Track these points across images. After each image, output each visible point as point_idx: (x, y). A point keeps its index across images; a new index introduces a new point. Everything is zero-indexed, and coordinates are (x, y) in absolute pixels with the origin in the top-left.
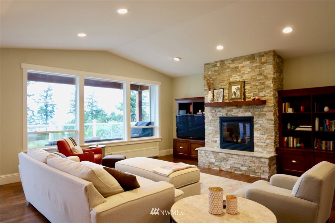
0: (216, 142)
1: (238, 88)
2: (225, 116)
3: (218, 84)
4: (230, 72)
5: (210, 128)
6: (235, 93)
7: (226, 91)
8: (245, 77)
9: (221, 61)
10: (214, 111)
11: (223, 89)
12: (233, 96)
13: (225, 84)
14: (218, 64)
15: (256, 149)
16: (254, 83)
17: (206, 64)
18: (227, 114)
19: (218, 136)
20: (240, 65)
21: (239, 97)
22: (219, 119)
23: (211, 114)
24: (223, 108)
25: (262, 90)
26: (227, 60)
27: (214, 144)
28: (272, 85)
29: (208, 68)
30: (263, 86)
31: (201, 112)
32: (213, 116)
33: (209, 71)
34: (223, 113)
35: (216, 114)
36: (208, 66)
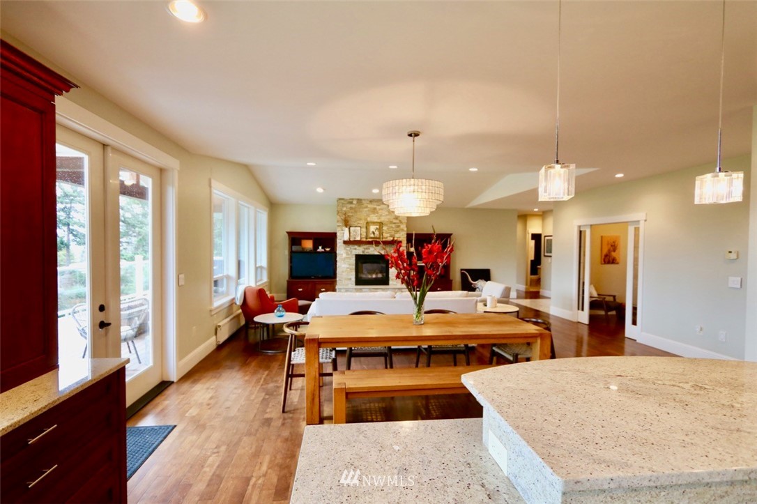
0: (351, 279)
1: (377, 229)
2: (361, 253)
3: (355, 222)
4: (367, 212)
5: (343, 266)
6: (374, 233)
7: (364, 230)
8: (383, 219)
9: (358, 199)
10: (348, 249)
11: (360, 227)
12: (372, 236)
13: (363, 223)
14: (355, 202)
15: (390, 282)
16: (391, 225)
17: (340, 199)
18: (363, 252)
19: (354, 273)
20: (378, 207)
21: (378, 236)
22: (354, 256)
23: (344, 251)
24: (360, 246)
25: (397, 232)
26: (364, 200)
27: (347, 282)
28: (405, 229)
29: (343, 204)
30: (398, 229)
31: (322, 248)
32: (347, 254)
33: (343, 207)
34: (360, 250)
35: (351, 252)
36: (342, 201)
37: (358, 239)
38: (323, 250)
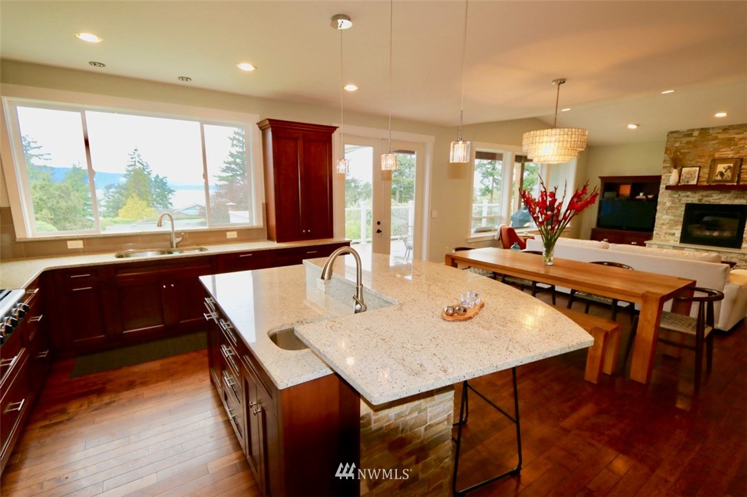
0: (674, 234)
1: (729, 168)
2: (697, 202)
3: (691, 161)
4: (716, 146)
5: (665, 217)
6: (722, 174)
7: (706, 170)
8: (743, 153)
9: (702, 129)
10: (677, 196)
11: (700, 167)
12: (719, 178)
13: (705, 161)
14: (696, 134)
17: (672, 132)
18: (700, 200)
19: (680, 228)
21: (730, 179)
22: (684, 206)
23: (670, 199)
24: (695, 193)
26: (713, 129)
27: (668, 237)
29: (675, 138)
31: (644, 195)
32: (673, 202)
33: (675, 142)
34: (694, 198)
35: (680, 200)
36: (675, 135)
37: (694, 182)
38: (644, 197)
